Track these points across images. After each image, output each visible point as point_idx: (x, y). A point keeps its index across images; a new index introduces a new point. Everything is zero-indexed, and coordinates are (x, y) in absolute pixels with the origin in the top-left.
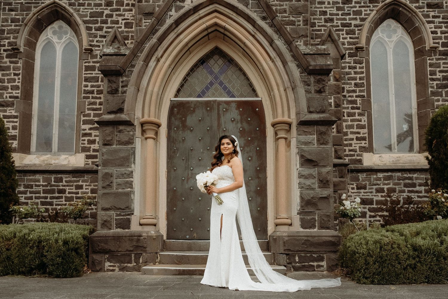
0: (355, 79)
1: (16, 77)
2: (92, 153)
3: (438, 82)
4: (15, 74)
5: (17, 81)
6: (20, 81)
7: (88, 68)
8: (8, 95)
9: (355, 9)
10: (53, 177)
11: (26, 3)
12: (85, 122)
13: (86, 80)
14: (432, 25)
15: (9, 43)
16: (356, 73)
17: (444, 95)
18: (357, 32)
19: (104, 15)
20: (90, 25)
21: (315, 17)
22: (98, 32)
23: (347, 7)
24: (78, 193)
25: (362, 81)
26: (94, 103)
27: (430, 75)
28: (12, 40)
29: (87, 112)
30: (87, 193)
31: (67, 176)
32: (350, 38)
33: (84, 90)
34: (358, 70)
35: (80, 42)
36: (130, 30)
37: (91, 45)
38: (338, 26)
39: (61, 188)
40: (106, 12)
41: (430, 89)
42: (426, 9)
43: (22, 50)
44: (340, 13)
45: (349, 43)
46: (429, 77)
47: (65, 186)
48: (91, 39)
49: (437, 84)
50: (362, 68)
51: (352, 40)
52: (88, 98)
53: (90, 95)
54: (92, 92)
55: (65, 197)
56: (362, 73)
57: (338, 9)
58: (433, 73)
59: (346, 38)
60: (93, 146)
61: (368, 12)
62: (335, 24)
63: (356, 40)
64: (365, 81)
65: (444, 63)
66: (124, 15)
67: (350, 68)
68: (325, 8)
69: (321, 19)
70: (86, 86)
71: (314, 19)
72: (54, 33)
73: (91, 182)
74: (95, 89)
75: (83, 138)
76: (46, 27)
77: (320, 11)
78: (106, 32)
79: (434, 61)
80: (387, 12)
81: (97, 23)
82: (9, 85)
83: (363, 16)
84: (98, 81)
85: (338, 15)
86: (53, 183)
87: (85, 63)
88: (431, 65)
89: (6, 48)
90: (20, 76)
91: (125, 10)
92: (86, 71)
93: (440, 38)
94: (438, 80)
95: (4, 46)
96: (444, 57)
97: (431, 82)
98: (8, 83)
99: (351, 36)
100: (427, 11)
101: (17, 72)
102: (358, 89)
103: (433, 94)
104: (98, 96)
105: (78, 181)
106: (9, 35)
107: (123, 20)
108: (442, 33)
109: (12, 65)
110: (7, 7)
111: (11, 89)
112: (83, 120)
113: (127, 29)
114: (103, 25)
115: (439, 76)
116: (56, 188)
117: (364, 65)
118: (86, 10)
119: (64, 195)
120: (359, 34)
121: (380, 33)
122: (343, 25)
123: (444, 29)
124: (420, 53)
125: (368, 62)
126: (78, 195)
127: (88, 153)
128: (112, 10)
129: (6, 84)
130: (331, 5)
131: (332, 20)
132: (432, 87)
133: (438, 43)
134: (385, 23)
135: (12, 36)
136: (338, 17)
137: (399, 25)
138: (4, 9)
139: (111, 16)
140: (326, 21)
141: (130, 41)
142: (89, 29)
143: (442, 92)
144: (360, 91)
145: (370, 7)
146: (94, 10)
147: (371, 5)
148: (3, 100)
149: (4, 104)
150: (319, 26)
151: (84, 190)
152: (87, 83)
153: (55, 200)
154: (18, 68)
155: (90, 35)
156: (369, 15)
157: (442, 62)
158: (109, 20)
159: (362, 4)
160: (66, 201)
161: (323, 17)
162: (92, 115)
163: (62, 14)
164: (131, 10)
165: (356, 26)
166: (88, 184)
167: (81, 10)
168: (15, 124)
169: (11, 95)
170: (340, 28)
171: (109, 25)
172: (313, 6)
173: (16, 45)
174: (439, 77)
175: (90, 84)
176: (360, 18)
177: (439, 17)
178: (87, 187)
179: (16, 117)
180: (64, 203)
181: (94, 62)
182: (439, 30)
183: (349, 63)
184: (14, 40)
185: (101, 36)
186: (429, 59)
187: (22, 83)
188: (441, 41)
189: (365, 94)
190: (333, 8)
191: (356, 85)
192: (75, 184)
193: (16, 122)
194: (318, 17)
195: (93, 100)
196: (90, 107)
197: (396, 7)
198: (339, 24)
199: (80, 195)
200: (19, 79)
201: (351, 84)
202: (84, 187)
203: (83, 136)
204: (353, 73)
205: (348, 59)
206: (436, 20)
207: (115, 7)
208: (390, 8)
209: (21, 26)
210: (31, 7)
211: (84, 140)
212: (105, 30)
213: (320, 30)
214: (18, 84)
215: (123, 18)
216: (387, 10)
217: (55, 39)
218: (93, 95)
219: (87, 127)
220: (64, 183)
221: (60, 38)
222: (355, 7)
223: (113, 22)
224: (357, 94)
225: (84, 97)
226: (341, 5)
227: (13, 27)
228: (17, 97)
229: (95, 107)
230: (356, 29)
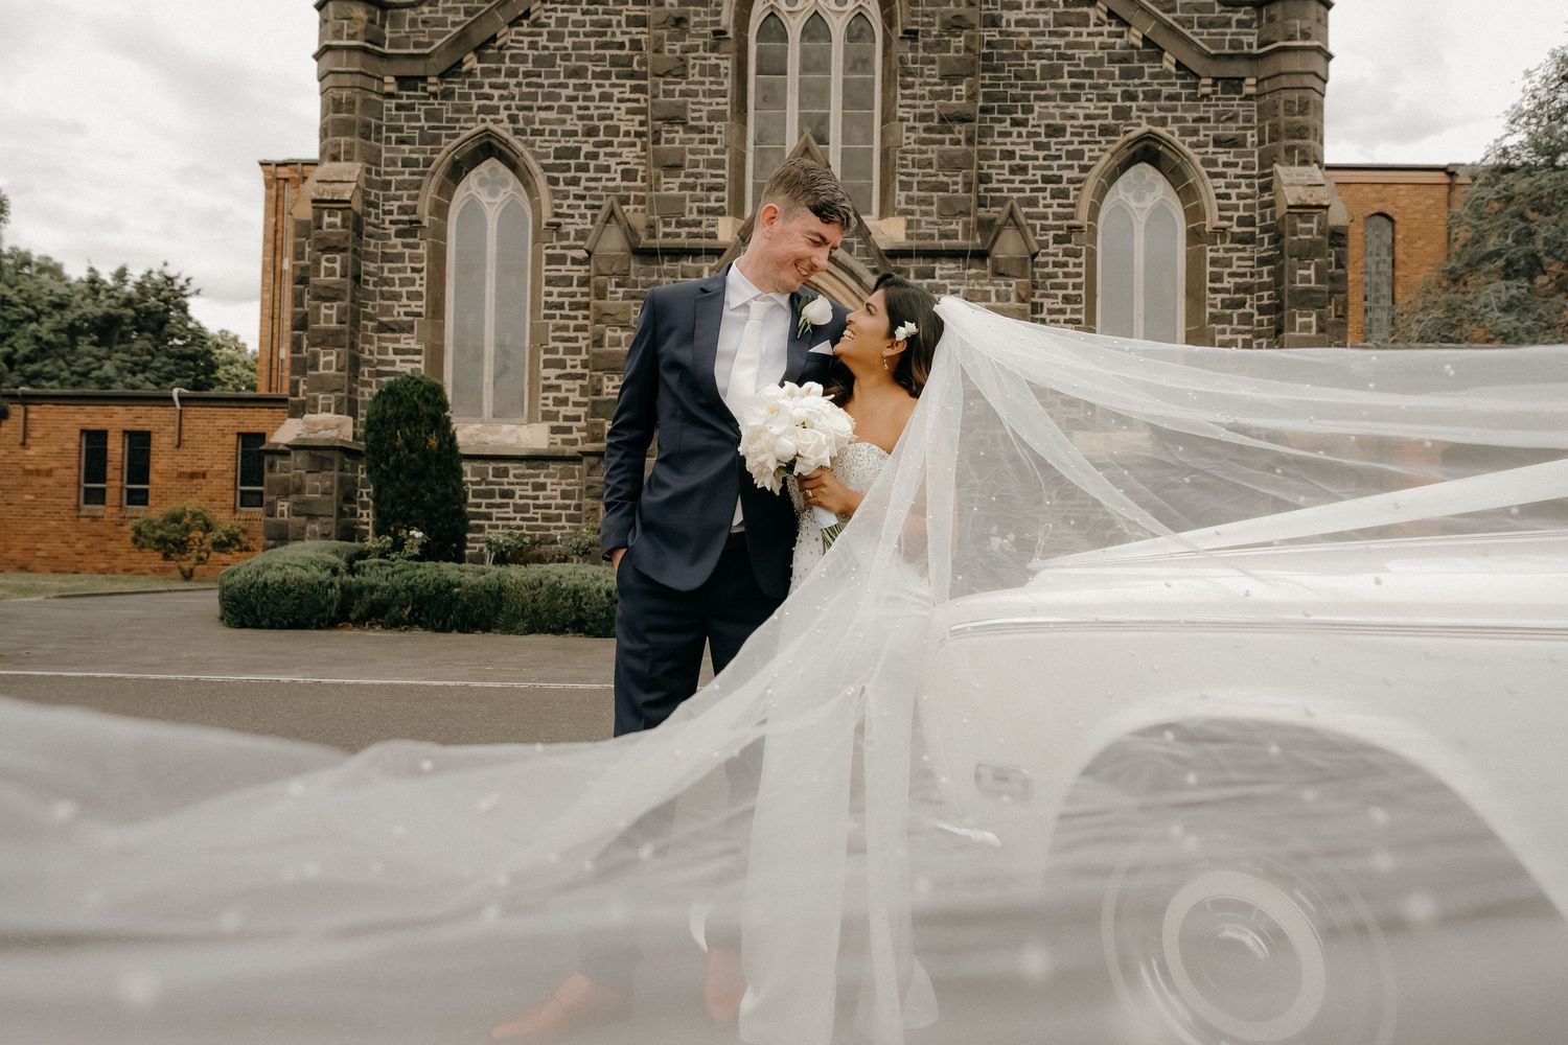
0: (1064, 287)
1: (416, 276)
2: (561, 423)
3: (1226, 296)
4: (414, 270)
5: (418, 282)
6: (424, 282)
7: (551, 259)
8: (402, 310)
9: (1071, 148)
10: (490, 466)
11: (429, 128)
12: (548, 364)
13: (549, 282)
14: (1221, 182)
15: (400, 207)
16: (1066, 275)
17: (1235, 322)
18: (1072, 193)
19: (582, 153)
20: (555, 174)
21: (991, 162)
22: (571, 188)
23: (1056, 143)
24: (537, 498)
25: (1077, 292)
26: (565, 328)
27: (1211, 281)
28: (406, 202)
29: (552, 344)
30: (554, 498)
31: (517, 465)
32: (1059, 205)
33: (546, 302)
34: (1071, 269)
35: (536, 207)
36: (632, 184)
37: (557, 215)
38: (1036, 182)
39: (506, 487)
40: (586, 148)
41: (1209, 310)
42: (1211, 149)
43: (426, 223)
44: (1041, 154)
45: (1057, 216)
46: (1209, 285)
47: (513, 484)
48: (557, 201)
49: (1223, 300)
50: (1080, 265)
51: (1061, 210)
52: (553, 317)
53: (558, 312)
54: (561, 306)
55: (514, 504)
56: (1079, 275)
57: (1038, 146)
58: (1217, 278)
59: (1050, 206)
60: (564, 410)
61: (1097, 153)
62: (1030, 177)
63: (1070, 210)
64: (1082, 292)
65: (1239, 259)
66: (620, 155)
67: (1056, 264)
68: (1012, 143)
69: (1002, 167)
70: (549, 294)
71: (989, 167)
72: (482, 182)
73: (561, 478)
74: (566, 300)
75: (546, 395)
76: (467, 173)
77: (1001, 151)
78: (586, 188)
79: (1221, 254)
80: (1135, 154)
81: (569, 170)
82: (404, 290)
83: (1086, 162)
84: (571, 285)
85: (1036, 158)
86: (491, 478)
87: (547, 248)
88: (1214, 262)
89: (395, 217)
90: (424, 274)
91: (622, 145)
92: (548, 264)
93: (1236, 208)
94: (1227, 291)
95: (391, 212)
96: (1240, 246)
97: (1212, 296)
98: (401, 285)
99: (1061, 201)
100: (1214, 153)
101: (417, 266)
102: (1068, 307)
103: (1215, 318)
104: (572, 313)
105: (538, 476)
106: (399, 193)
107: (618, 164)
108: (1240, 197)
109: (407, 251)
110: (394, 136)
111: (408, 298)
112: (545, 361)
113: (625, 184)
114: (579, 174)
115: (1229, 282)
116: (496, 487)
117: (1083, 259)
118: (546, 144)
119: (511, 501)
120: (1076, 197)
121: (1122, 192)
122: (1046, 180)
123: (1244, 189)
124: (1195, 236)
125: (1092, 254)
126: (537, 502)
127: (555, 424)
128: (597, 145)
129: (397, 289)
130: (1024, 139)
131: (1023, 170)
132: (1213, 306)
133: (1230, 219)
134: (1132, 172)
135: (405, 194)
136: (1037, 163)
137: (1160, 176)
138: (388, 140)
139: (595, 156)
140: (1013, 171)
141: (631, 207)
142: (553, 181)
143: (1231, 315)
144: (1074, 311)
145: (1100, 142)
146: (563, 144)
147: (1103, 139)
148: (391, 319)
149: (396, 327)
150: (999, 181)
151: (548, 493)
152: (551, 289)
153: (494, 511)
154: (419, 258)
155: (555, 194)
156: (1097, 159)
157: (1235, 255)
158: (592, 164)
159: (1086, 138)
160: (515, 512)
161: (1007, 163)
162: (561, 350)
163: (501, 152)
164: (634, 145)
165: (1071, 181)
166: (555, 481)
167: (538, 143)
168: (417, 365)
169: (408, 309)
170: (1040, 185)
171: (591, 174)
172: (989, 140)
173: (414, 213)
174: (1227, 286)
175: (556, 290)
176: (1079, 166)
177: (1235, 165)
178: (555, 487)
179: (418, 352)
180: (512, 515)
181: (563, 248)
182: (1233, 192)
183: (1056, 255)
184: (410, 203)
185: (577, 197)
186: (1211, 250)
187: (428, 288)
188: (1236, 215)
189: (1082, 317)
190: (1027, 144)
191: (1066, 299)
192: (532, 480)
193: (419, 362)
194: (997, 162)
195: (562, 322)
196: (558, 334)
197: (1151, 143)
198: (1039, 178)
199: (541, 502)
200: (422, 279)
201: (1056, 296)
202: (549, 487)
203: (544, 391)
204: (1060, 274)
205: (1052, 248)
206: (1230, 171)
207: (602, 138)
208: (1140, 145)
209: (423, 174)
210: (440, 136)
211: (547, 398)
212: (583, 183)
213: (1001, 190)
214: (420, 289)
215: (618, 160)
216: (1133, 150)
217: (484, 197)
218: (563, 312)
219: (553, 372)
220: (512, 479)
221: (493, 193)
222: (1072, 143)
223: (599, 169)
224: (1068, 316)
225: (546, 317)
226: (1043, 139)
227: (407, 177)
228: (419, 315)
229: (565, 334)
230: (1071, 187)
